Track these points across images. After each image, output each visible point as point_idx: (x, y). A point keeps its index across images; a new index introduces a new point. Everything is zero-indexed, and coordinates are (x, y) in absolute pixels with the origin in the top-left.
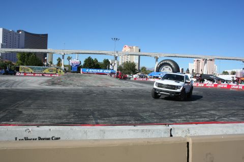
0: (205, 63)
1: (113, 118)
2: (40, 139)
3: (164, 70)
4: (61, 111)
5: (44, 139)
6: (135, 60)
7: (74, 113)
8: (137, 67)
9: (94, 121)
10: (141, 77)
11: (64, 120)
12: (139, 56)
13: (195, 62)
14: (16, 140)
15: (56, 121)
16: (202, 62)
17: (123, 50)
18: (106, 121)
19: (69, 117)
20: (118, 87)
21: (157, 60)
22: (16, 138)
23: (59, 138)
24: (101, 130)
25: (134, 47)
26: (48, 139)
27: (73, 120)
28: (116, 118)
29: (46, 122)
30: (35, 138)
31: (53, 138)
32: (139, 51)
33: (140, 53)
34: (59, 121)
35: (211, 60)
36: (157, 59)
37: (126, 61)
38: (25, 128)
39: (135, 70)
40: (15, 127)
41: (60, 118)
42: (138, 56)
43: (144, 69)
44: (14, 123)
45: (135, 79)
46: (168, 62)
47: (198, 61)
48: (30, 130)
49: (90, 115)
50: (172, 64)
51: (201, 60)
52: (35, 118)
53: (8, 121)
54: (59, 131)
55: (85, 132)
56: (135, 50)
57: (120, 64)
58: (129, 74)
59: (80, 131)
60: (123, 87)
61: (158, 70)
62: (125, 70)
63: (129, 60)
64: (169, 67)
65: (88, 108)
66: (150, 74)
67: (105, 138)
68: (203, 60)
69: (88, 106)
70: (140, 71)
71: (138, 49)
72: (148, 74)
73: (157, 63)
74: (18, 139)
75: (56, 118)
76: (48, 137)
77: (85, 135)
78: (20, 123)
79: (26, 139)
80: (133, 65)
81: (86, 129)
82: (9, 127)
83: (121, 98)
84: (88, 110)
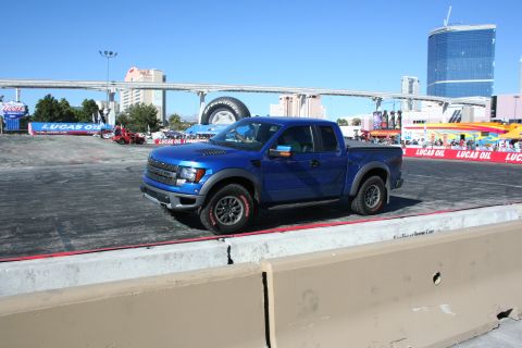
0: (303, 102)
1: (107, 233)
3: (218, 119)
6: (154, 99)
7: (13, 230)
8: (159, 116)
9: (61, 244)
10: (170, 136)
12: (164, 90)
13: (283, 101)
16: (296, 101)
17: (128, 79)
18: (91, 240)
20: (118, 162)
21: (202, 100)
24: (68, 266)
25: (152, 72)
27: (9, 246)
28: (113, 232)
32: (164, 80)
33: (165, 85)
35: (314, 97)
36: (203, 96)
37: (134, 102)
39: (156, 121)
42: (161, 92)
43: (175, 118)
45: (157, 141)
46: (225, 102)
47: (288, 98)
49: (52, 230)
50: (234, 107)
51: (294, 96)
55: (30, 275)
56: (154, 78)
57: (122, 109)
58: (144, 131)
59: (17, 273)
60: (129, 161)
61: (206, 120)
62: (132, 122)
63: (141, 101)
64: (230, 113)
65: (48, 215)
66: (189, 130)
67: (81, 283)
68: (299, 97)
69: (47, 209)
70: (166, 124)
71: (161, 75)
72: (184, 129)
73: (204, 105)
77: (29, 280)
80: (152, 112)
81: (31, 267)
83: (124, 187)
84: (47, 219)
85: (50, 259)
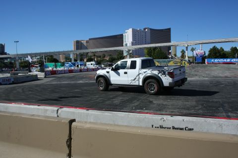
2: (174, 128)
4: (188, 101)
5: (177, 129)
7: (202, 105)
9: (224, 114)
11: (192, 111)
14: (152, 127)
15: (185, 112)
19: (197, 108)
22: (153, 125)
23: (193, 129)
26: (182, 129)
27: (201, 111)
29: (175, 112)
30: (169, 127)
31: (187, 129)
34: (188, 112)
38: (160, 117)
40: (151, 115)
41: (188, 109)
44: (146, 111)
48: (165, 119)
49: (220, 107)
52: (165, 108)
53: (142, 109)
54: (193, 122)
59: (215, 124)
65: (217, 100)
74: (154, 126)
75: (184, 109)
76: (181, 127)
77: (220, 128)
78: (152, 111)
79: (161, 127)
82: (147, 115)
84: (217, 102)
85: (229, 120)
